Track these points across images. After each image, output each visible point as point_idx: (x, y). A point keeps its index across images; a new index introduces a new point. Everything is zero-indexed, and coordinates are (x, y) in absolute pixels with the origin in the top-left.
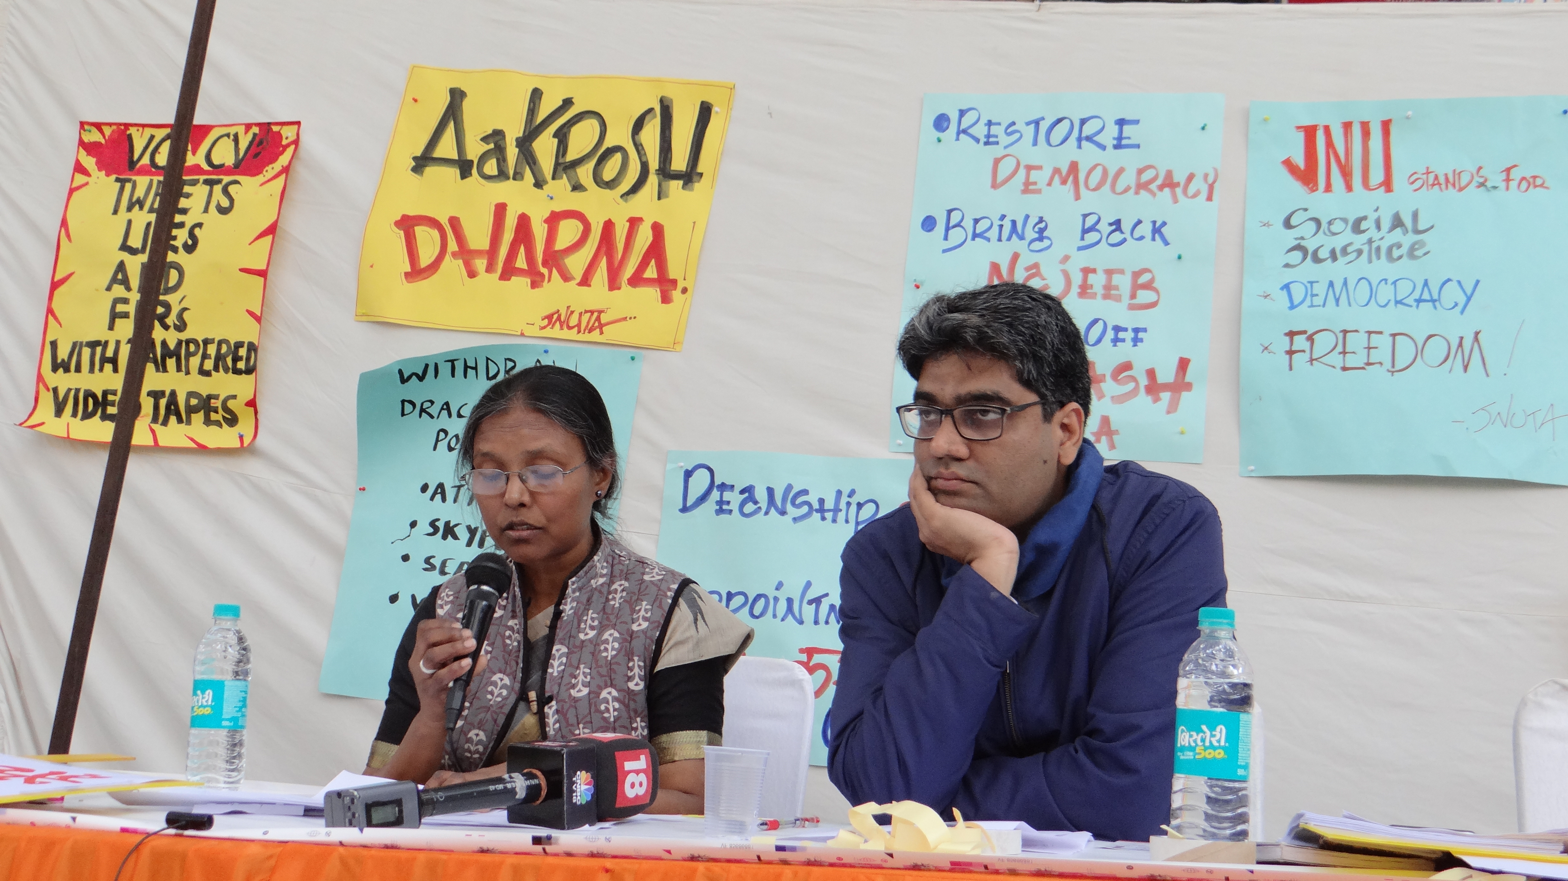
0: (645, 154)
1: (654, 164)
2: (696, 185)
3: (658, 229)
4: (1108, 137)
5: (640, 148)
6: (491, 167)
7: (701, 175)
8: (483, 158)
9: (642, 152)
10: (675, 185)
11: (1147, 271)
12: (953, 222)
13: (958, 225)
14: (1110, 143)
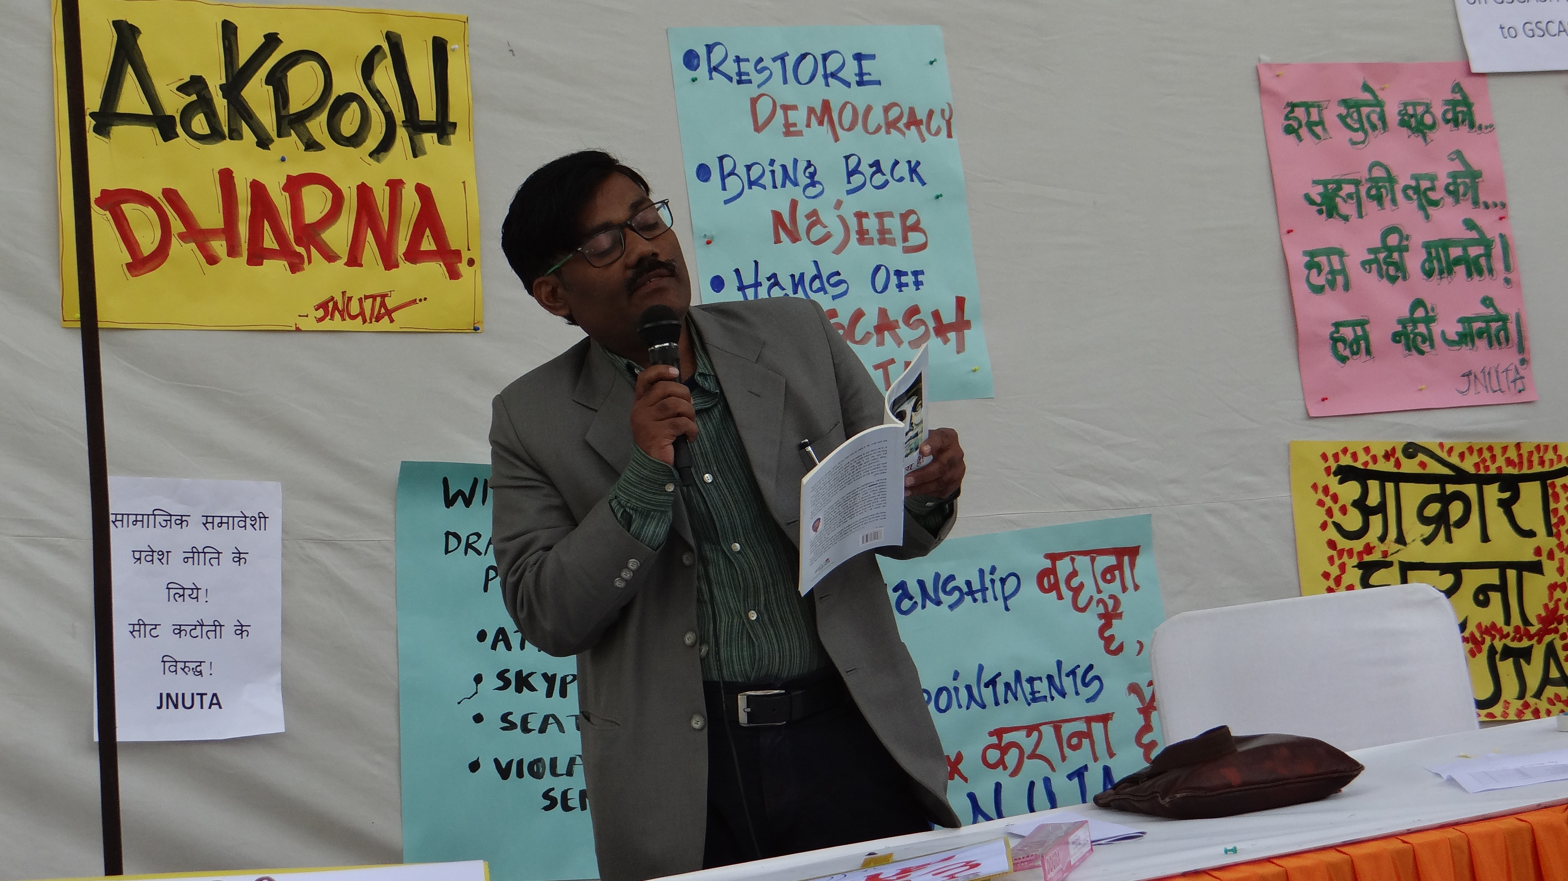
0: (386, 103)
1: (400, 115)
2: (452, 137)
3: (423, 192)
4: (850, 72)
5: (378, 95)
6: (199, 124)
7: (454, 125)
8: (187, 113)
9: (382, 101)
10: (429, 139)
11: (912, 212)
12: (727, 170)
13: (732, 173)
14: (853, 79)
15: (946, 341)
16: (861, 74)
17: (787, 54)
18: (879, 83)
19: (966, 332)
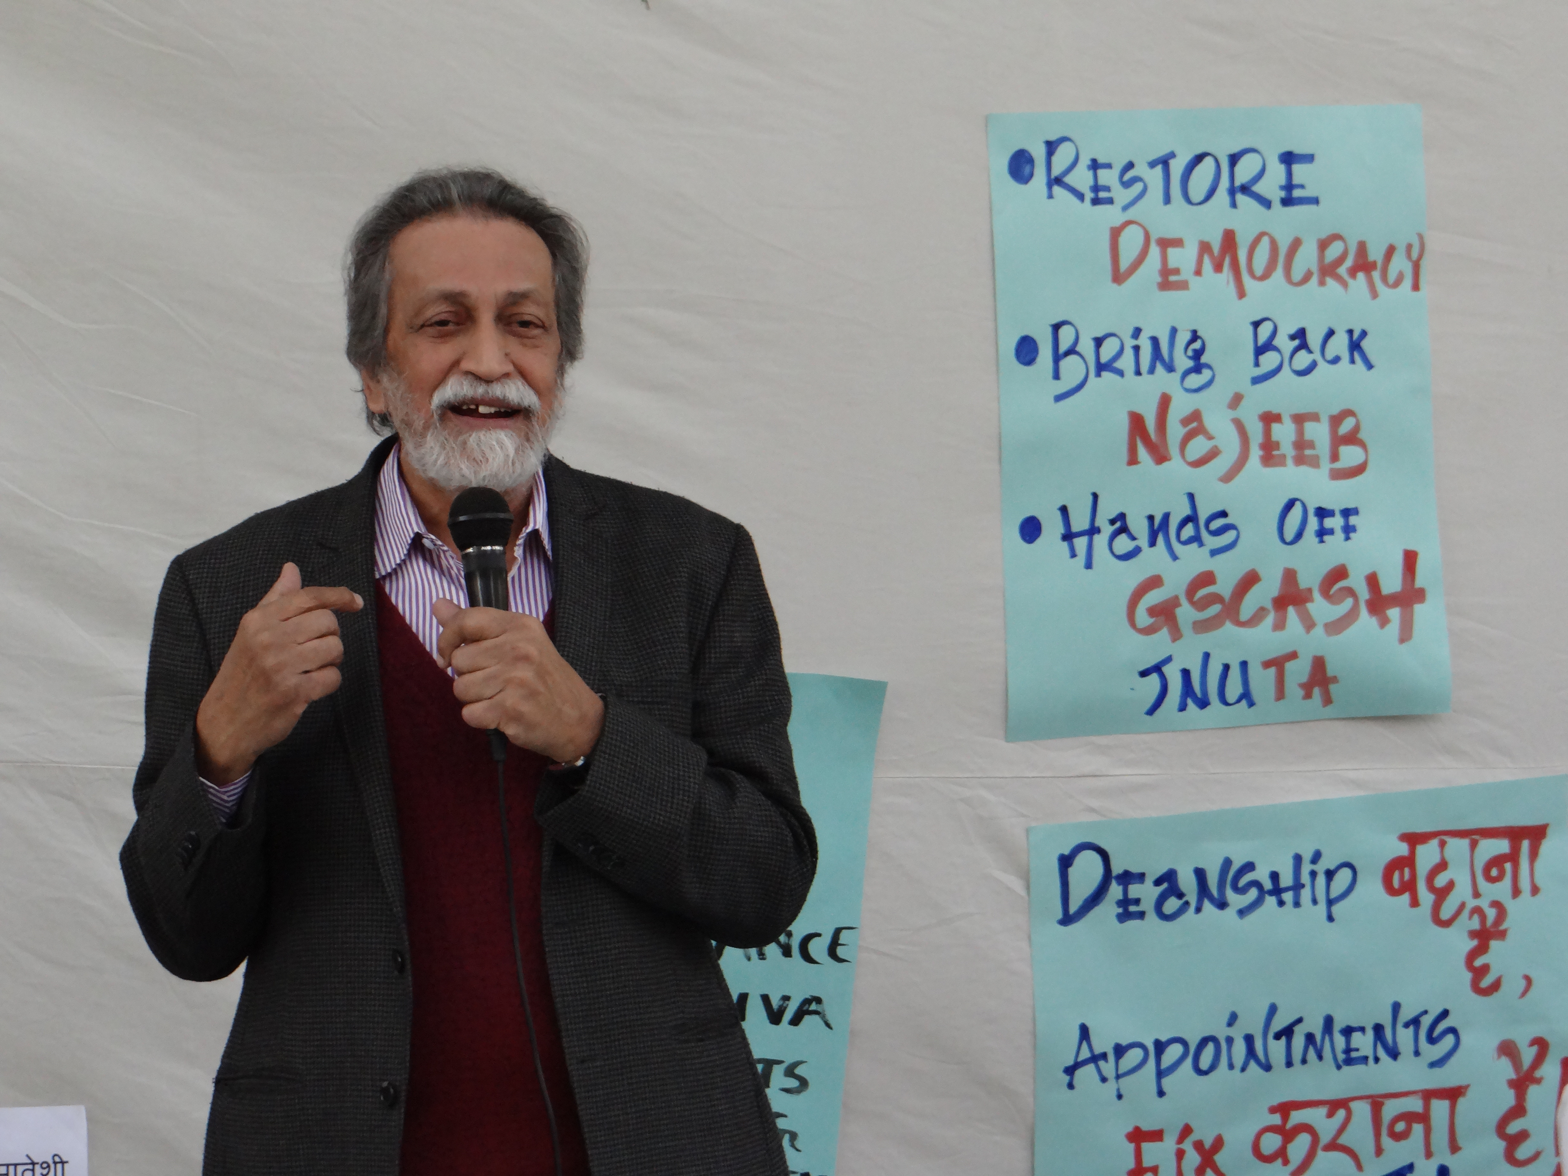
4: (1273, 185)
11: (1349, 413)
12: (1064, 345)
13: (1071, 351)
14: (1276, 194)
15: (1384, 622)
16: (1289, 187)
17: (1172, 155)
18: (1315, 201)
19: (1418, 608)
